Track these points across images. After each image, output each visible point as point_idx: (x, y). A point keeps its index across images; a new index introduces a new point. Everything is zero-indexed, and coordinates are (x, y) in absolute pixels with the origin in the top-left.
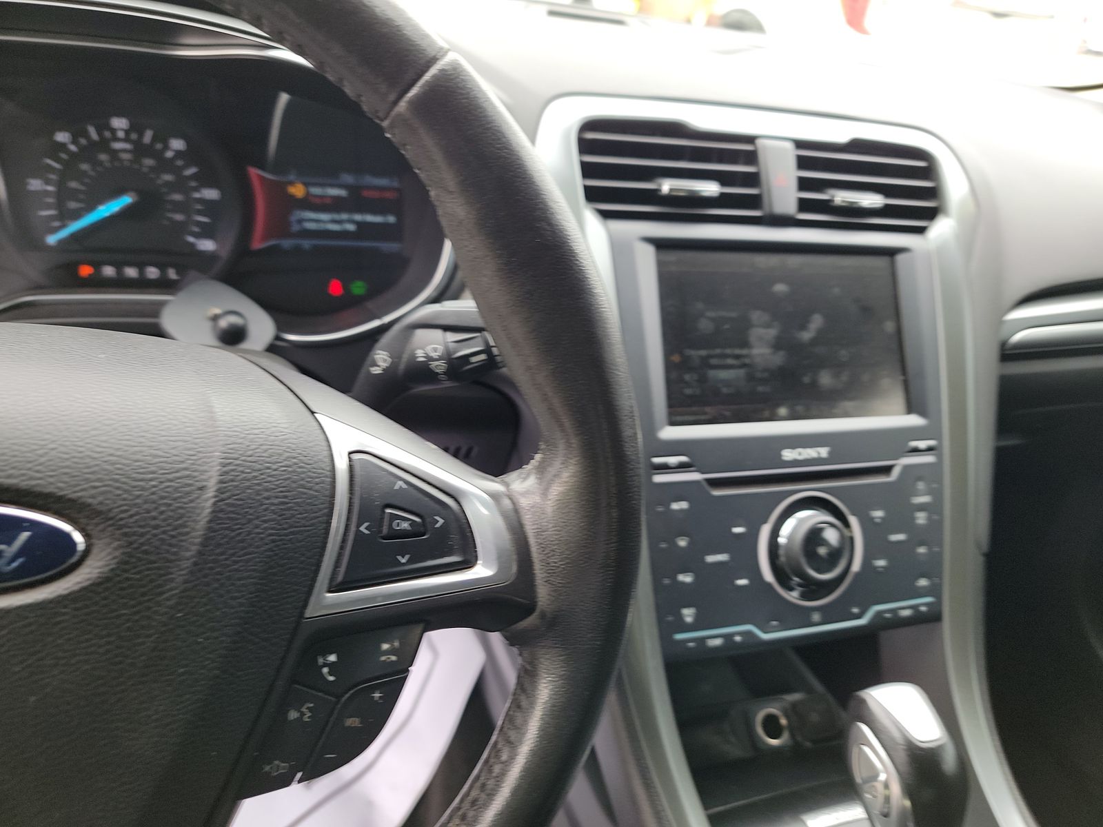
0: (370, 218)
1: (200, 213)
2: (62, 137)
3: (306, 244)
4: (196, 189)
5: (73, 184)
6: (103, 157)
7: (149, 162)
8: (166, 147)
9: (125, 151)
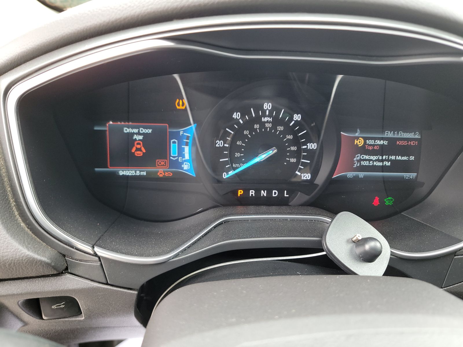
0: (399, 158)
1: (305, 158)
2: (236, 116)
3: (361, 175)
4: (305, 144)
5: (239, 143)
6: (256, 126)
7: (280, 128)
8: (291, 119)
9: (267, 122)
